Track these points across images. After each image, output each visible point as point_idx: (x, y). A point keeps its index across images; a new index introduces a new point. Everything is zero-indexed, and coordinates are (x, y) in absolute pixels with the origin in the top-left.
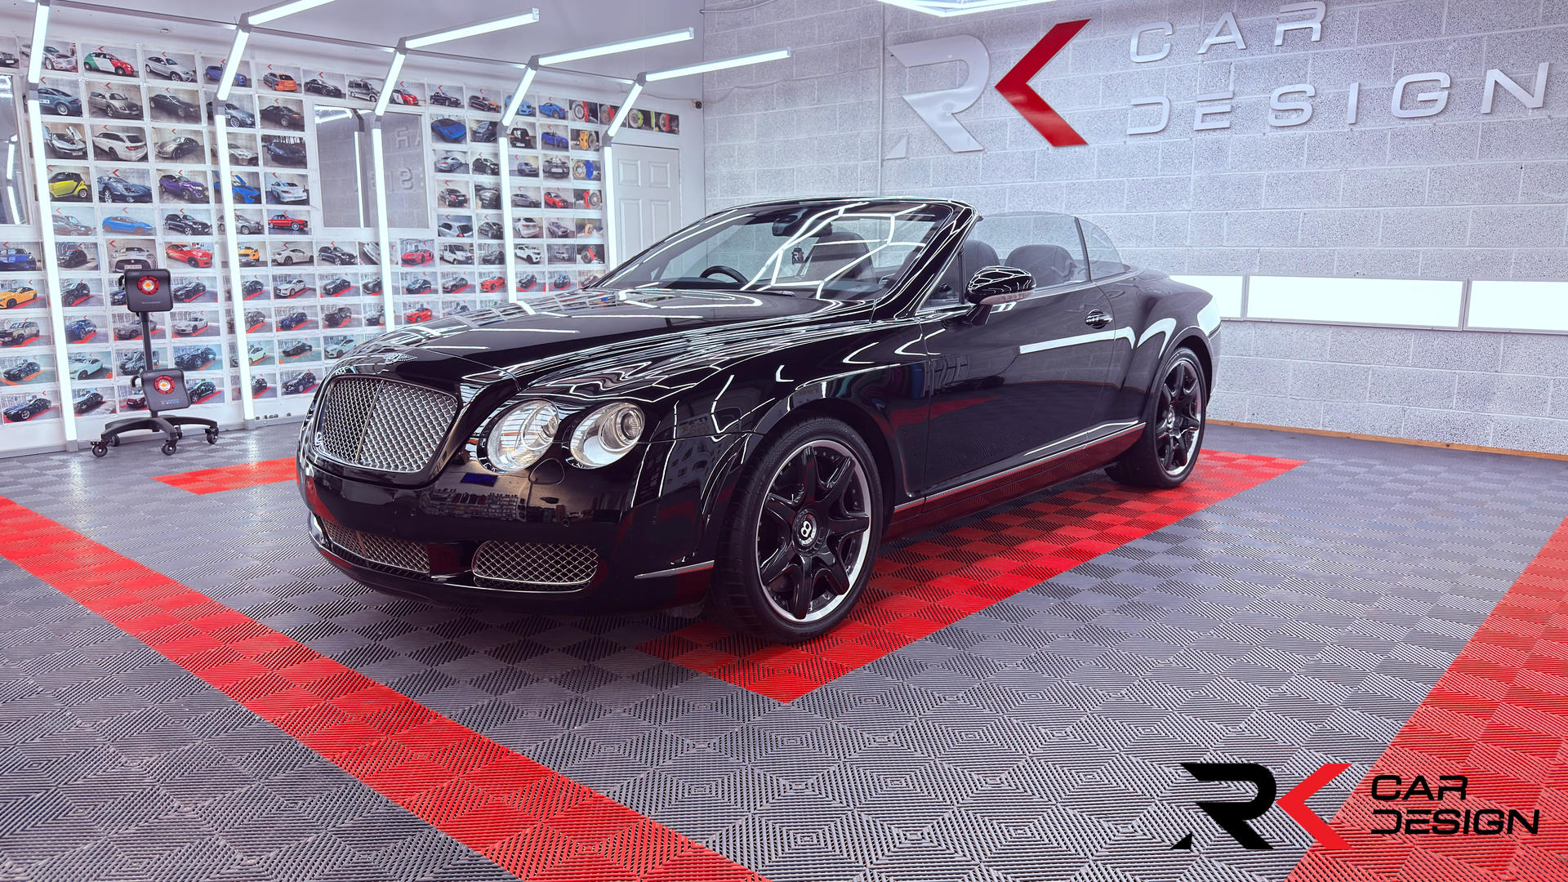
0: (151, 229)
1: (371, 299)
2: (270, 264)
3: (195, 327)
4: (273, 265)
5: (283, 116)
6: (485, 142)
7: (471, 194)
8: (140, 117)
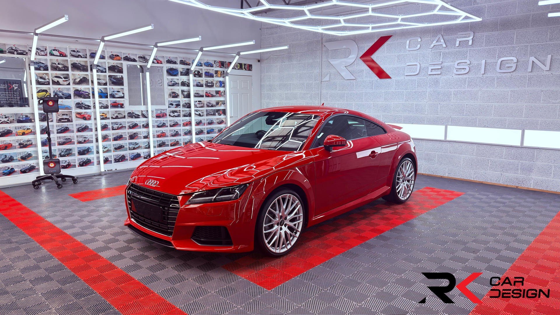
0: (71, 108)
1: (145, 130)
2: (110, 118)
3: (85, 140)
4: (111, 119)
5: (116, 69)
6: (185, 75)
7: (180, 93)
8: (68, 70)
